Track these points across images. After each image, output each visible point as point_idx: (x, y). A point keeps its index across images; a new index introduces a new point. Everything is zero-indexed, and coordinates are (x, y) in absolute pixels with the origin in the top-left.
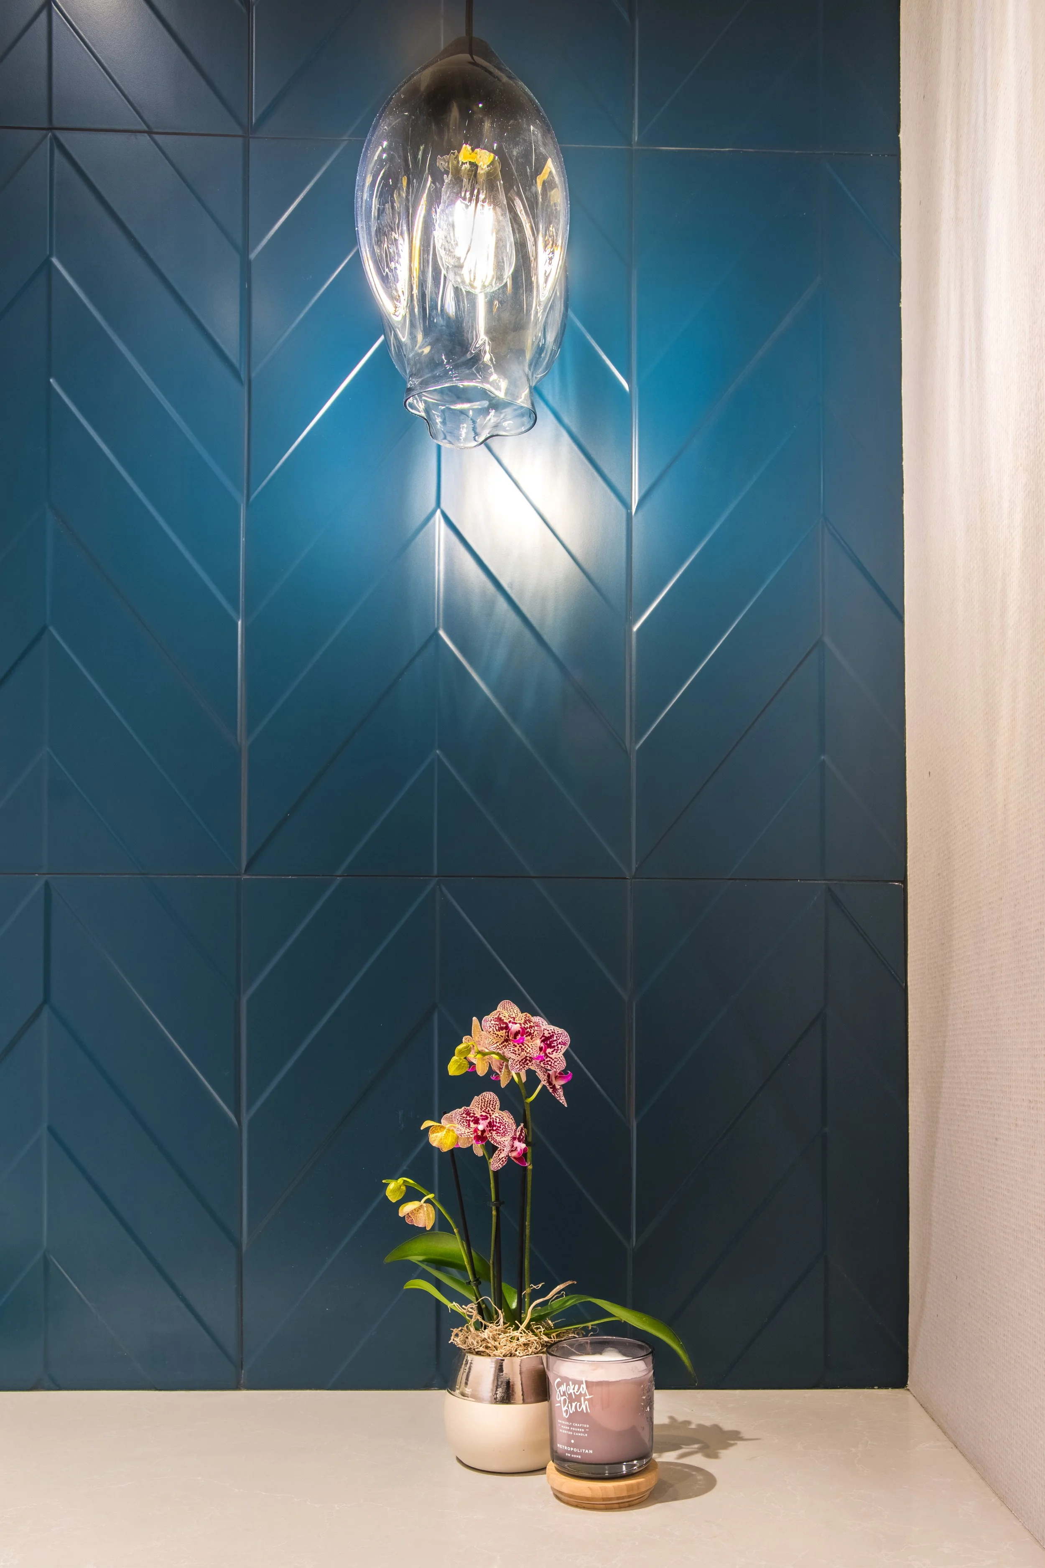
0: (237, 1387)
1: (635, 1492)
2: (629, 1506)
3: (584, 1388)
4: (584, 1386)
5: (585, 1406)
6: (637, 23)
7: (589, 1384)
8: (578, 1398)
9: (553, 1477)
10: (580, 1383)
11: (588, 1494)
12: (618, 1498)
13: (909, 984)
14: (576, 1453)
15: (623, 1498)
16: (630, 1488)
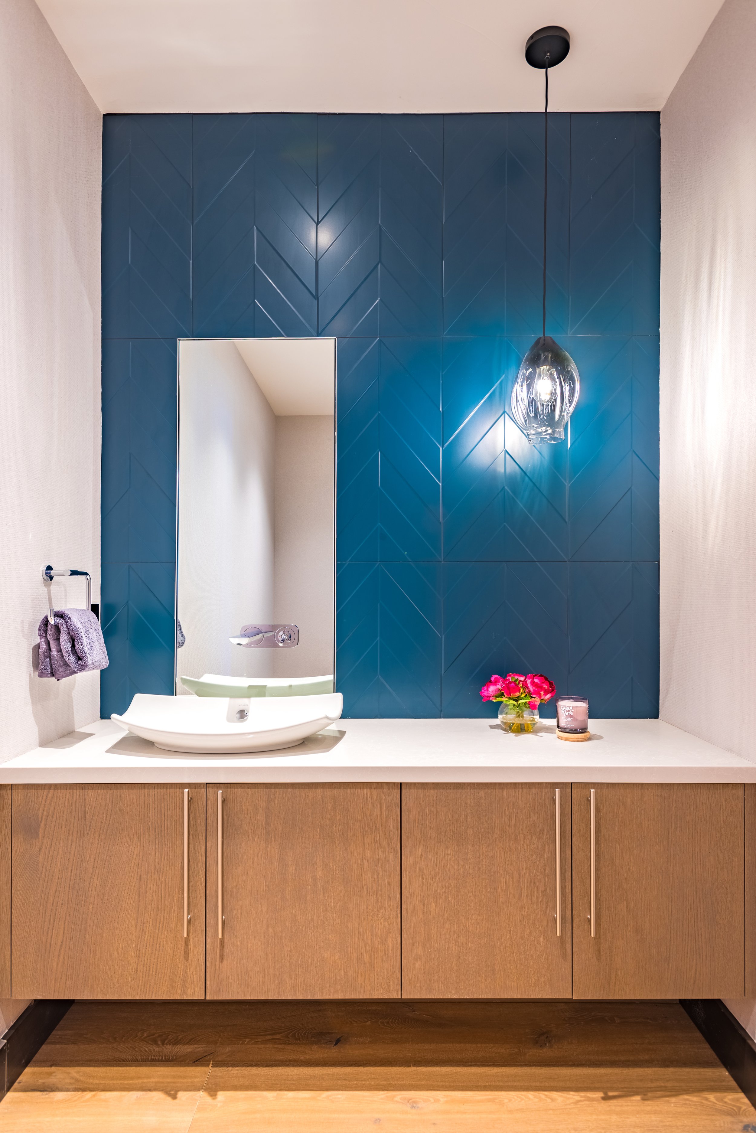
0: (440, 717)
1: (586, 737)
2: (584, 741)
3: (571, 708)
4: (571, 707)
5: (571, 713)
6: (570, 297)
7: (572, 707)
8: (569, 711)
9: (558, 733)
10: (570, 707)
11: (573, 737)
12: (581, 739)
13: (660, 593)
14: (569, 726)
15: (582, 738)
16: (585, 736)
